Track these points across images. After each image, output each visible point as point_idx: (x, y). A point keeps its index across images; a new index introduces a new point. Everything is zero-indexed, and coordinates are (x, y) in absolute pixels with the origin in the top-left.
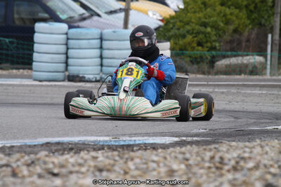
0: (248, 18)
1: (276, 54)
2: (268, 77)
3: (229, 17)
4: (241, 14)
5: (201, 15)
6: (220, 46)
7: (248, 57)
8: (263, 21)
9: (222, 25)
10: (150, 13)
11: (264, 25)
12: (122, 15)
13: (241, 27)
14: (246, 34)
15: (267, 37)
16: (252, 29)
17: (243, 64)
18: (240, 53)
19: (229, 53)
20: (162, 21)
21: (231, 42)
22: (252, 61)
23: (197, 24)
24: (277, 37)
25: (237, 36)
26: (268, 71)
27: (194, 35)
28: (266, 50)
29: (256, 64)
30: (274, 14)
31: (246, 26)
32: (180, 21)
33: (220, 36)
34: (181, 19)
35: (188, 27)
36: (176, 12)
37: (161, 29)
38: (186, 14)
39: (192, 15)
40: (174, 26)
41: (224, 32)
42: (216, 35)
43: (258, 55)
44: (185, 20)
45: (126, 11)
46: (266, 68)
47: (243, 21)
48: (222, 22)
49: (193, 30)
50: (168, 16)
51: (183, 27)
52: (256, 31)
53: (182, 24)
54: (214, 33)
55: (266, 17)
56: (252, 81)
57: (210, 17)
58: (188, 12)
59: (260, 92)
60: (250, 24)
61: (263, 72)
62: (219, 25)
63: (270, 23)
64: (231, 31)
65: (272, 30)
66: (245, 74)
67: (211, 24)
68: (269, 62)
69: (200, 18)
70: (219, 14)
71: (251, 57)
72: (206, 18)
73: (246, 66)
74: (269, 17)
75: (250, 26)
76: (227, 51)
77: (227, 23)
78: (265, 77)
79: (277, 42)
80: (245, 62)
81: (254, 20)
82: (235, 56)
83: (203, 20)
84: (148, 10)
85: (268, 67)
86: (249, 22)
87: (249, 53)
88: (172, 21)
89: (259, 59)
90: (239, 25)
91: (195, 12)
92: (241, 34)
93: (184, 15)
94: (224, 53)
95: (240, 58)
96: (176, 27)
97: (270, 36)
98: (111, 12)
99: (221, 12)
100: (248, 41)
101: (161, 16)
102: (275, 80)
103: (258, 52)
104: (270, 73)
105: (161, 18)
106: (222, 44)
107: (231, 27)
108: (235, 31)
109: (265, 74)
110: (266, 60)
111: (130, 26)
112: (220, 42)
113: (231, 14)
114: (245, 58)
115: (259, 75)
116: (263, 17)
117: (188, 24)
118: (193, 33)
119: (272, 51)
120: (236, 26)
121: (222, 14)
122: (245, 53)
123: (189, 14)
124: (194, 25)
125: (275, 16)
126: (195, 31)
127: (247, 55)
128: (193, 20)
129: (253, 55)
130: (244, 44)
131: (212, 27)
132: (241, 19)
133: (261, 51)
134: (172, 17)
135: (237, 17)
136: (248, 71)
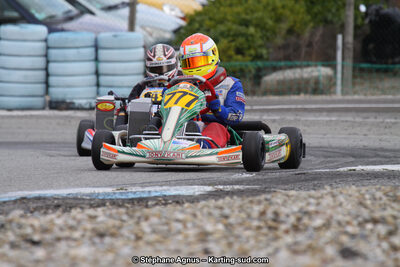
0: (308, 11)
1: (349, 63)
2: (339, 96)
3: (280, 11)
4: (297, 7)
5: (239, 9)
6: (268, 53)
7: (309, 69)
8: (330, 17)
9: (270, 23)
10: (166, 9)
11: (331, 22)
12: (126, 11)
13: (298, 25)
14: (306, 35)
15: (335, 39)
16: (314, 27)
17: (302, 78)
18: (298, 63)
19: (282, 64)
20: (183, 19)
21: (285, 47)
22: (315, 74)
23: (234, 23)
24: (350, 39)
25: (293, 39)
26: (339, 88)
27: (230, 39)
28: (334, 58)
29: (321, 78)
30: (344, 5)
31: (306, 24)
32: (211, 19)
33: (268, 39)
34: (211, 15)
35: (222, 28)
36: (203, 5)
37: (182, 31)
38: (218, 9)
39: (227, 10)
40: (201, 26)
41: (274, 33)
42: (262, 38)
43: (324, 65)
44: (218, 17)
45: (132, 6)
46: (335, 84)
47: (300, 16)
48: (271, 19)
49: (229, 30)
50: (192, 12)
51: (215, 27)
52: (320, 31)
53: (212, 23)
54: (259, 34)
55: (334, 10)
56: (316, 102)
57: (253, 12)
58: (221, 5)
59: (328, 119)
60: (310, 21)
61: (332, 90)
62: (266, 24)
63: (340, 19)
64: (284, 32)
65: (342, 29)
66: (306, 92)
67: (254, 22)
68: (339, 75)
69: (238, 14)
70: (265, 7)
71: (313, 69)
72: (247, 14)
73: (307, 81)
74: (338, 10)
75: (312, 24)
76: (280, 60)
77: (278, 19)
78: (334, 97)
79: (350, 46)
80: (306, 75)
81: (316, 15)
82: (291, 67)
83: (244, 16)
84: (163, 4)
85: (339, 82)
86: (309, 17)
87: (310, 63)
88: (198, 19)
89: (326, 71)
90: (295, 22)
91: (231, 5)
92: (298, 36)
93: (215, 11)
94: (274, 63)
95: (298, 71)
96: (205, 27)
97: (340, 37)
98: (110, 8)
99: (268, 4)
100: (310, 45)
101: (182, 12)
102: (348, 102)
103: (323, 61)
104: (342, 90)
105: (182, 15)
106: (271, 50)
107: (284, 26)
108: (290, 31)
109: (335, 93)
110: (335, 73)
111: (137, 28)
112: (268, 48)
113: (283, 7)
114: (305, 70)
115: (325, 94)
116: (329, 11)
117: (221, 22)
118: (228, 36)
119: (343, 59)
120: (292, 24)
121: (270, 8)
122: (305, 63)
123: (222, 9)
124: (229, 24)
125: (347, 7)
126: (232, 33)
127: (308, 66)
128: (229, 17)
129: (316, 66)
130: (304, 50)
131: (257, 26)
132: (298, 13)
133: (328, 60)
134: (198, 14)
135: (292, 11)
136: (310, 89)
